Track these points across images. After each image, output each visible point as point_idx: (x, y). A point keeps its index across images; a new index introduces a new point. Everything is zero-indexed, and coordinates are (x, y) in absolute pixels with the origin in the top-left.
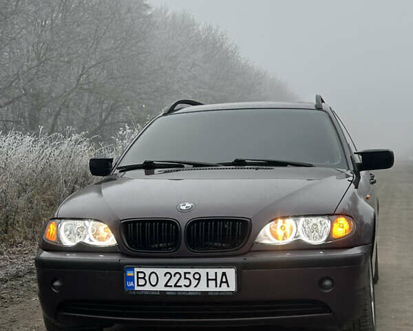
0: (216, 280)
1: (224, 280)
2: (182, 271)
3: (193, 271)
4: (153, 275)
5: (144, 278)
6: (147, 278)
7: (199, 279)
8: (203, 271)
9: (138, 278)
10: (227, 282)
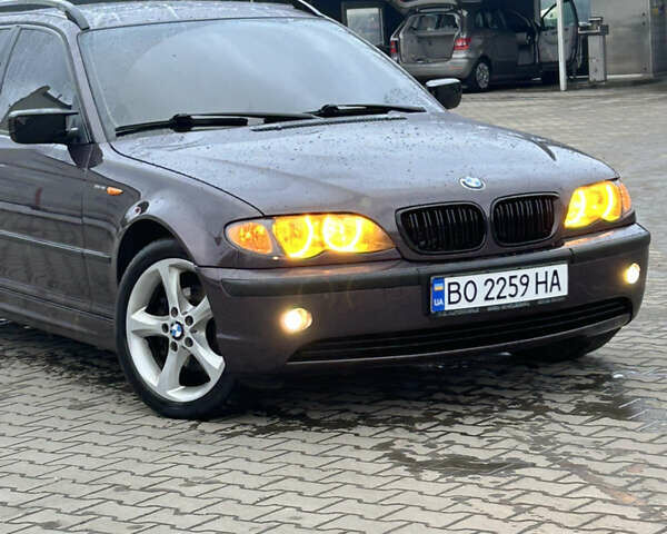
0: (546, 282)
1: (555, 281)
2: (506, 275)
3: (520, 273)
4: (470, 285)
5: (457, 291)
6: (462, 291)
7: (527, 284)
8: (531, 272)
9: (450, 292)
10: (558, 284)
